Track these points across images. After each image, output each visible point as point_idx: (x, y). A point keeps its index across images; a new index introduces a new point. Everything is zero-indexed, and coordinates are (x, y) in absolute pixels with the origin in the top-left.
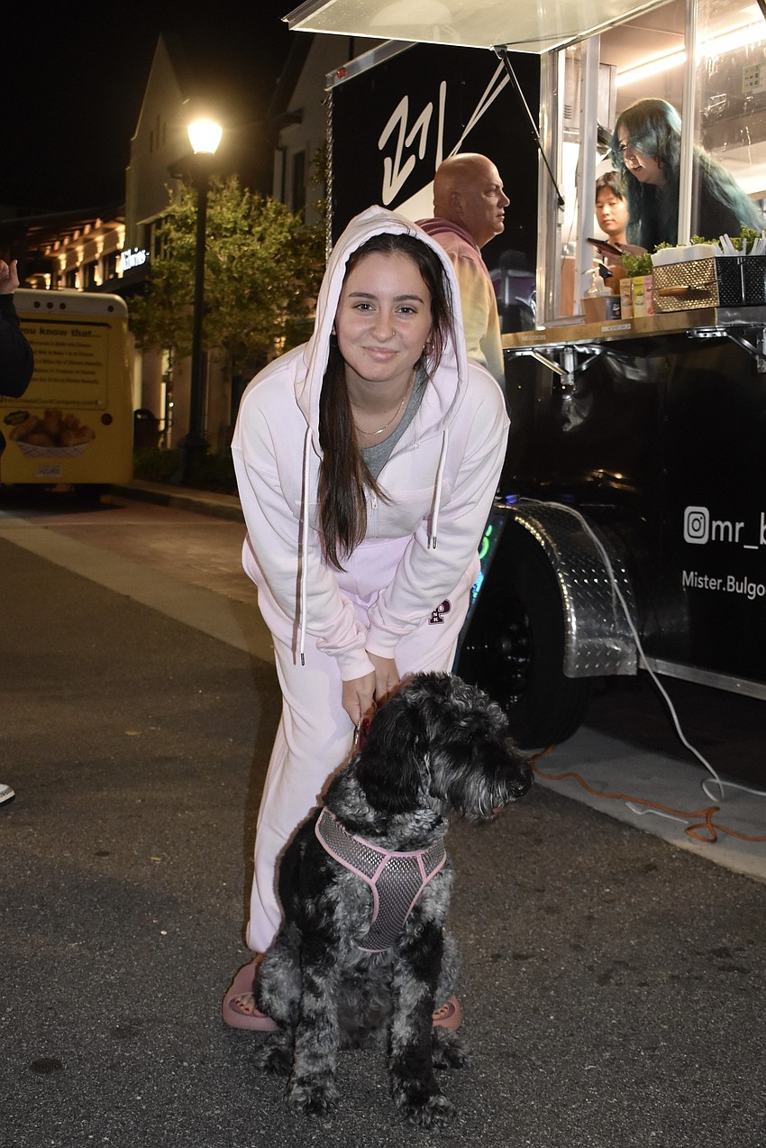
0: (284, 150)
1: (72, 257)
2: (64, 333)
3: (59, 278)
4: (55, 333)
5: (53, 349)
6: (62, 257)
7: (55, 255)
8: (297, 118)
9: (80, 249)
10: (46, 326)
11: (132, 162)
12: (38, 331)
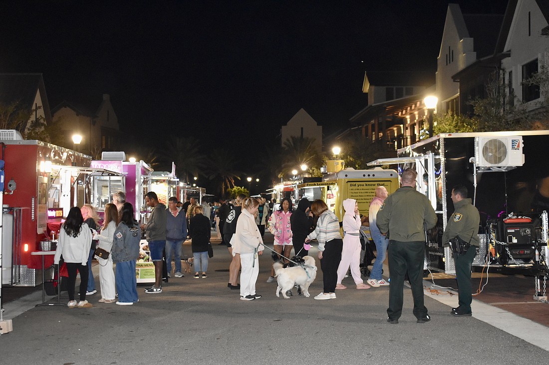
0: (503, 70)
1: (413, 118)
2: (375, 185)
3: (407, 129)
4: (371, 185)
5: (370, 191)
6: (408, 117)
7: (404, 116)
8: (508, 55)
9: (416, 113)
10: (367, 183)
11: (438, 70)
12: (365, 185)
